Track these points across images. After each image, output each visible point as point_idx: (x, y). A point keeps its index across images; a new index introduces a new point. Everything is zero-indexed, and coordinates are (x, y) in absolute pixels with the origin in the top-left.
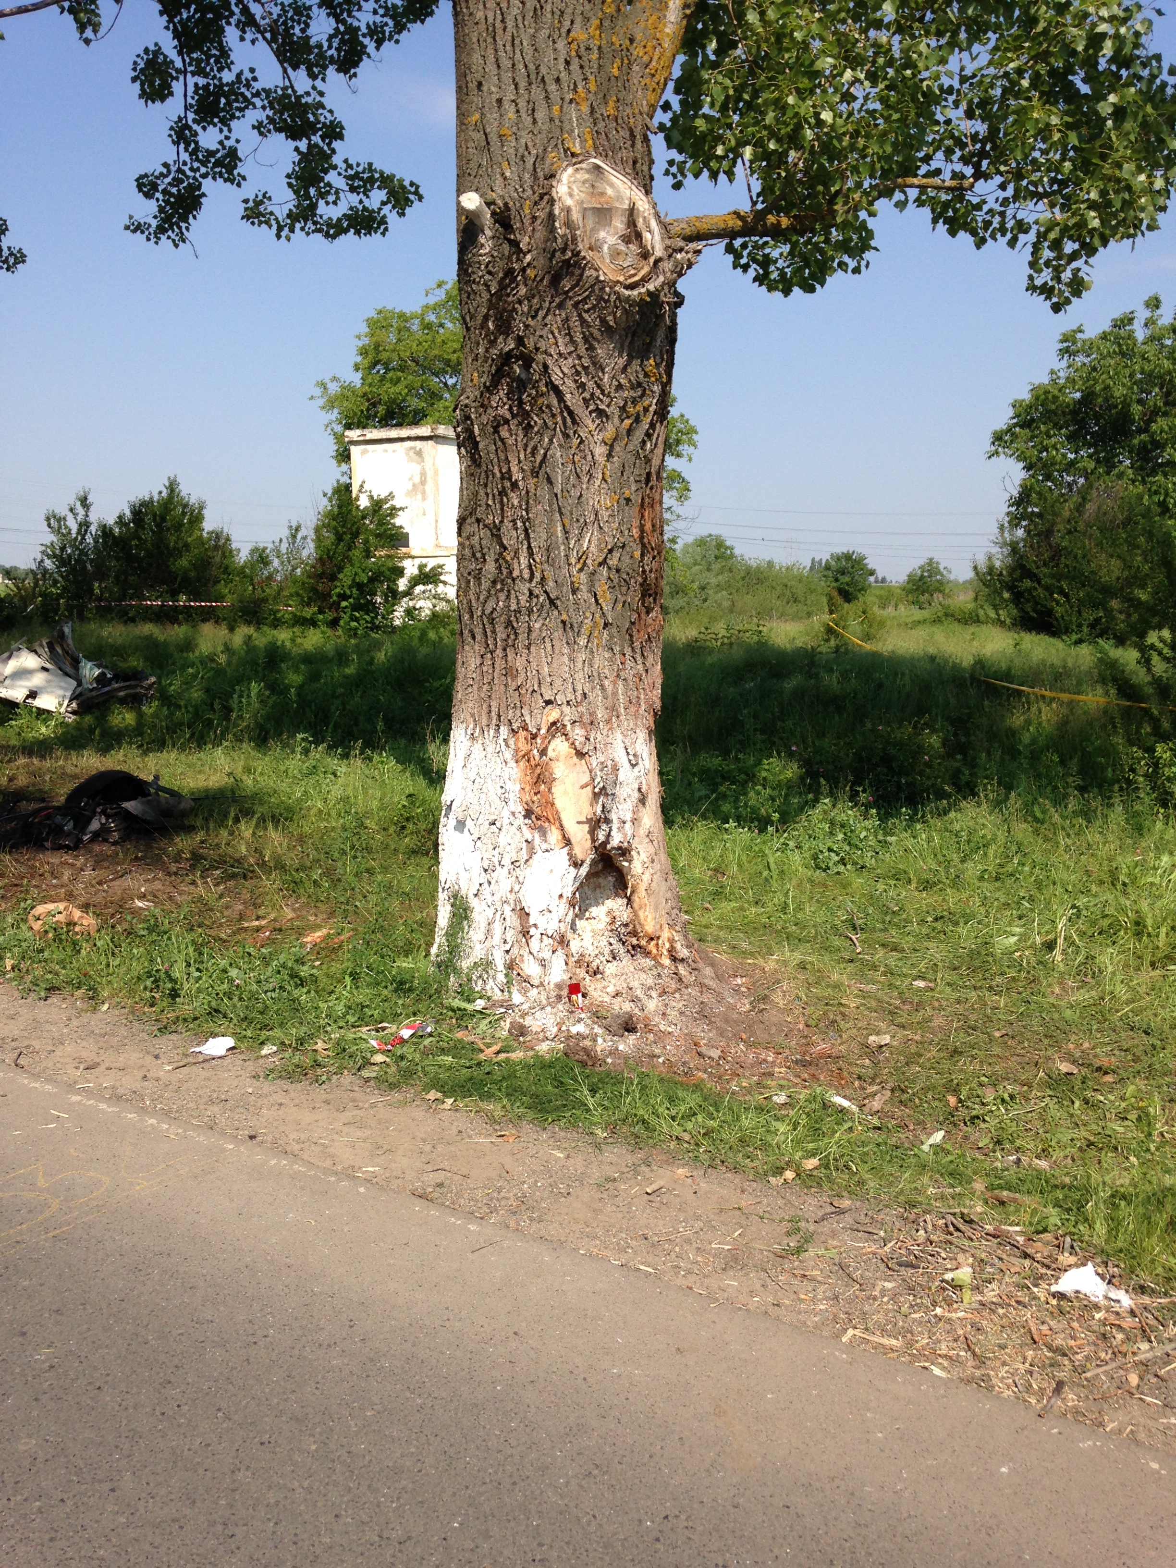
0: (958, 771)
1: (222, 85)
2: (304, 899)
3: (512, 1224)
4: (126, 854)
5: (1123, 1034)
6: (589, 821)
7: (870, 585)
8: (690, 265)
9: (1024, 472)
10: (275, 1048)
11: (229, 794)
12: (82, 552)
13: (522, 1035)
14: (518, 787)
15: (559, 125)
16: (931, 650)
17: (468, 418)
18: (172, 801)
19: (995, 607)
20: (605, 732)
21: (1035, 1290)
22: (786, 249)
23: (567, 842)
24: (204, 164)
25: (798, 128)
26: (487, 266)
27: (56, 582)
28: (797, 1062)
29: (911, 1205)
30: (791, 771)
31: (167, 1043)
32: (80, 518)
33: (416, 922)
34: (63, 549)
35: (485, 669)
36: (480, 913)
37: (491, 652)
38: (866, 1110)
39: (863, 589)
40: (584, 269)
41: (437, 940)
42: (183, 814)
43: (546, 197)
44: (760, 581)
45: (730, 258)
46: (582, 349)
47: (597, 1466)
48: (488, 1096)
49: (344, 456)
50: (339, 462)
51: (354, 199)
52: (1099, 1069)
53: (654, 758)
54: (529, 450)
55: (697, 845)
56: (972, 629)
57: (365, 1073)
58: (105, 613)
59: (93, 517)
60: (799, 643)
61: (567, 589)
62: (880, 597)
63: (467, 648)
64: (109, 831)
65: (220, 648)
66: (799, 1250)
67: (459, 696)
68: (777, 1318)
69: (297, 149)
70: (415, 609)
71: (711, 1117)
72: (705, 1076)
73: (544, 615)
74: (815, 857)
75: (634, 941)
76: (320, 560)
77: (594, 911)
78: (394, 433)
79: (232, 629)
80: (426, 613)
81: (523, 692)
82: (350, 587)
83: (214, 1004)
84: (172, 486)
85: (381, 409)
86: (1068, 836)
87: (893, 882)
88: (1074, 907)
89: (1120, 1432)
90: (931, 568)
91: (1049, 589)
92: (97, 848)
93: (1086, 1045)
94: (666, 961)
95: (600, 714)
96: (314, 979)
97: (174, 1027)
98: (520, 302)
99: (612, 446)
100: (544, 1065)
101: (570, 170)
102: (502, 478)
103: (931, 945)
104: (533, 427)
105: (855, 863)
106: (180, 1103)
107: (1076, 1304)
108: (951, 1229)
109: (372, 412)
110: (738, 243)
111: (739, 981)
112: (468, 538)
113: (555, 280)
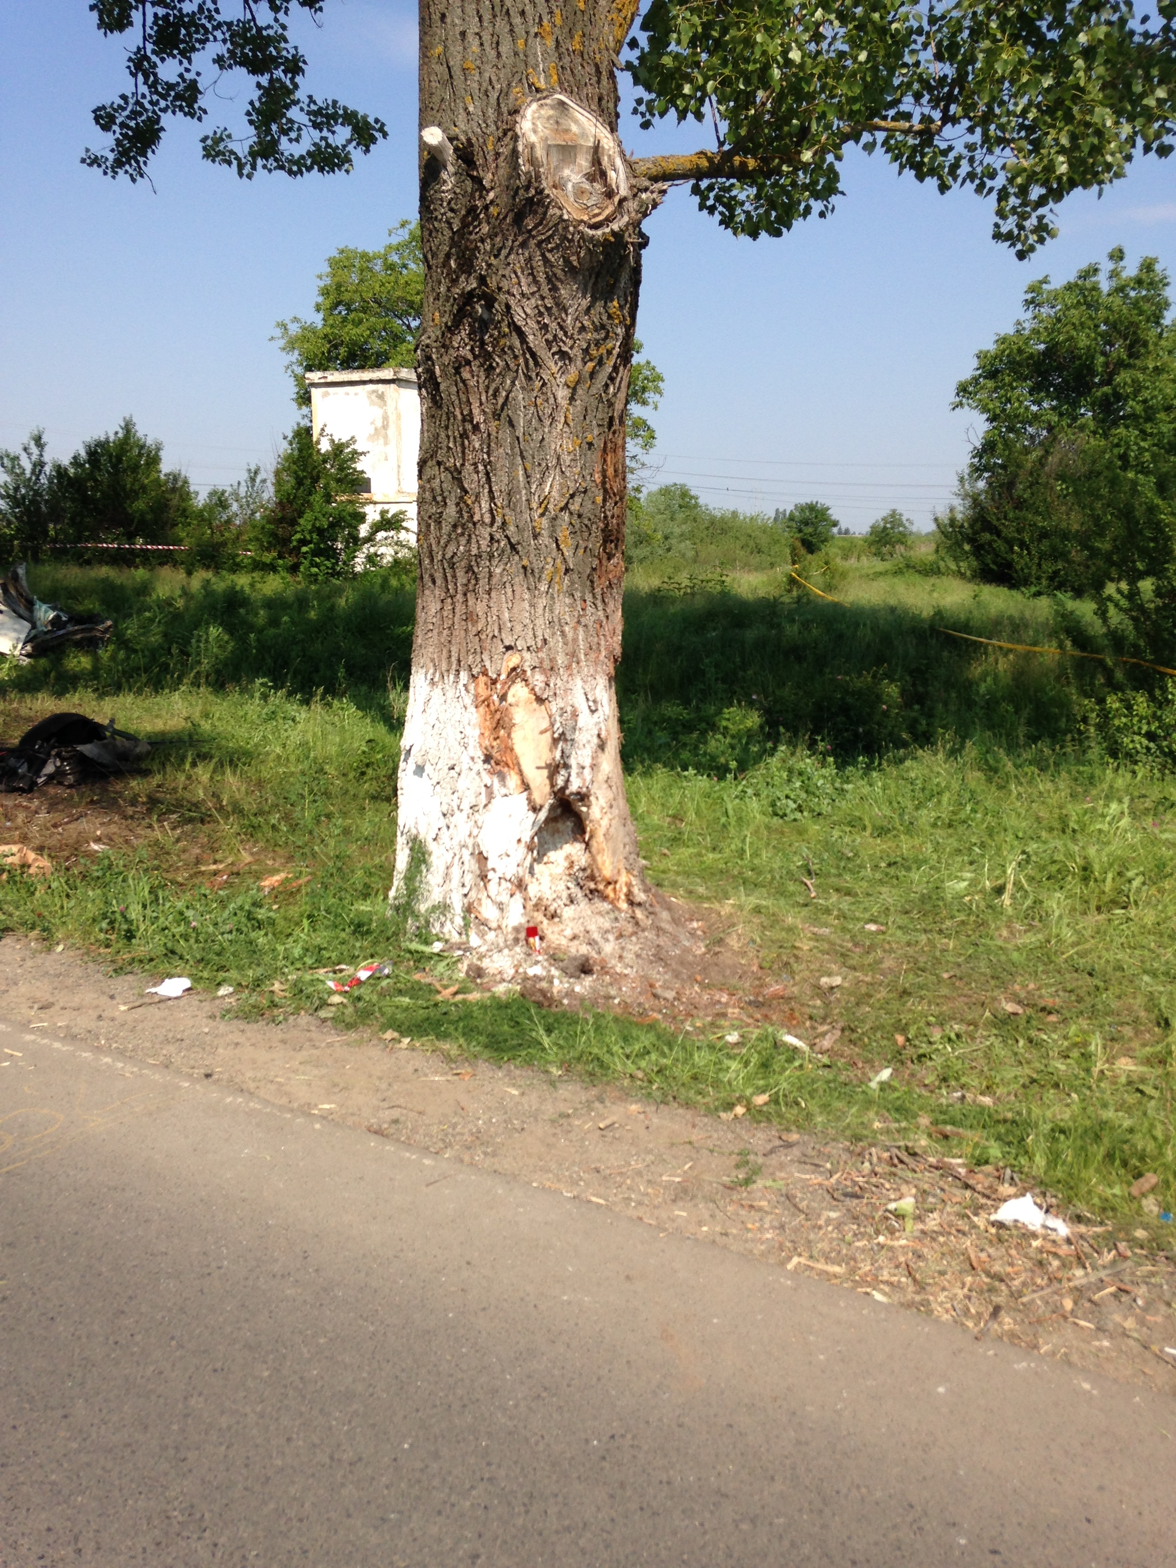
0: (915, 721)
1: (182, 16)
2: (261, 844)
3: (467, 1158)
4: (81, 797)
5: (1068, 976)
6: (548, 766)
7: (833, 537)
8: (655, 206)
9: (987, 424)
10: (231, 989)
11: (186, 738)
12: (37, 493)
13: (480, 976)
14: (477, 732)
15: (524, 59)
16: (893, 602)
17: (429, 358)
18: (127, 743)
19: (956, 559)
20: (565, 678)
21: (975, 1219)
22: (753, 191)
23: (526, 787)
24: (164, 97)
25: (766, 67)
26: (449, 203)
27: (9, 523)
28: (750, 1003)
29: (857, 1138)
30: (753, 720)
31: (123, 984)
32: (34, 457)
33: (375, 866)
34: (16, 489)
35: (445, 614)
36: (438, 858)
37: (452, 597)
38: (817, 1048)
39: (826, 540)
40: (547, 207)
41: (396, 883)
42: (140, 758)
43: (510, 134)
44: (724, 531)
45: (697, 199)
46: (545, 289)
47: (546, 1389)
48: (444, 1036)
49: (305, 399)
50: (300, 405)
51: (316, 134)
52: (1043, 1009)
53: (614, 705)
54: (491, 392)
55: (656, 792)
56: (933, 580)
57: (323, 1014)
58: (60, 555)
59: (47, 458)
60: (761, 593)
61: (528, 534)
62: (842, 548)
63: (427, 592)
64: (64, 774)
65: (178, 592)
66: (748, 1181)
67: (419, 641)
68: (725, 1247)
69: (259, 86)
70: (376, 555)
71: (664, 1055)
72: (660, 1017)
73: (505, 560)
74: (773, 805)
75: (592, 885)
76: (280, 504)
77: (552, 855)
78: (355, 376)
79: (189, 573)
80: (388, 560)
81: (483, 637)
82: (310, 532)
83: (169, 945)
84: (128, 427)
85: (342, 350)
86: (1021, 784)
87: (848, 829)
88: (1024, 852)
89: (1054, 1354)
90: (894, 519)
91: (1010, 543)
92: (52, 790)
93: (1032, 986)
94: (624, 905)
95: (561, 660)
96: (272, 922)
97: (129, 968)
98: (482, 241)
99: (574, 389)
100: (501, 1006)
101: (534, 106)
102: (464, 420)
103: (884, 890)
104: (494, 369)
105: (812, 811)
106: (135, 1042)
107: (1014, 1232)
108: (896, 1161)
109: (333, 354)
110: (704, 184)
111: (695, 925)
112: (429, 481)
113: (519, 219)
